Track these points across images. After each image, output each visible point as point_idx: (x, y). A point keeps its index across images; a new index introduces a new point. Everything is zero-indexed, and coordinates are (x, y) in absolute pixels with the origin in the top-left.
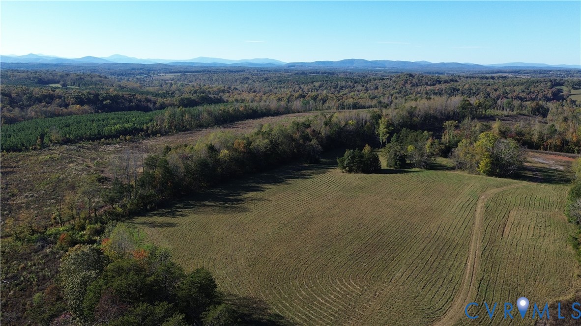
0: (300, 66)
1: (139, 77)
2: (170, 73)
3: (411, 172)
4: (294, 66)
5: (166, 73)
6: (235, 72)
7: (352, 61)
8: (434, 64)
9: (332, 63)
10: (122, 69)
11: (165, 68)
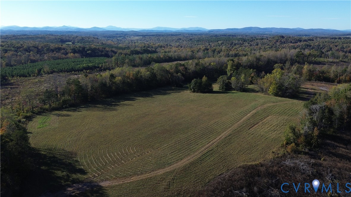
0: (216, 32)
1: (119, 38)
2: (137, 36)
3: (229, 93)
4: (213, 32)
5: (135, 36)
6: (175, 35)
7: (250, 28)
8: (306, 30)
9: (237, 29)
10: (111, 34)
11: (135, 34)
